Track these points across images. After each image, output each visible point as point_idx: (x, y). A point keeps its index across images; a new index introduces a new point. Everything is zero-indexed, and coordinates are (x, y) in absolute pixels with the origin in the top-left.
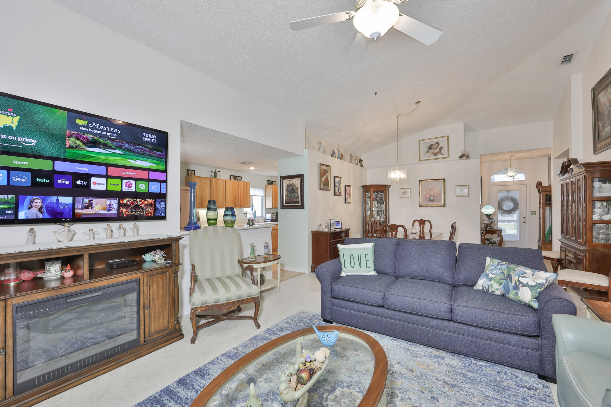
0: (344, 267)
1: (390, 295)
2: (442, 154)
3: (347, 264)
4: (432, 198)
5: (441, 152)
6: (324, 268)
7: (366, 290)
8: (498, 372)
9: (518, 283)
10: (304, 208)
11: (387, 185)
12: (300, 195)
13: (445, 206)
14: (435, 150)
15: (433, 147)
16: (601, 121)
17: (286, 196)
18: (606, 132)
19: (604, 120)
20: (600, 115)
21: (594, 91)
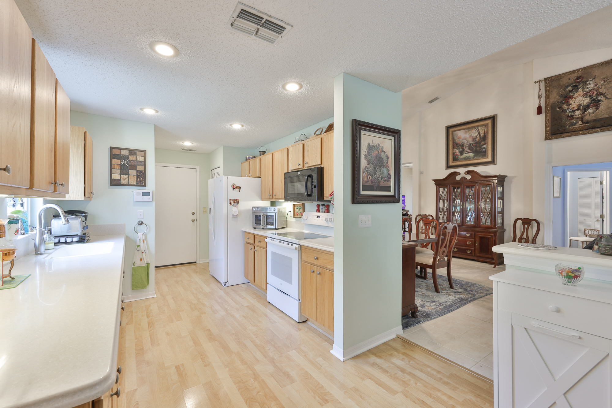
12: (392, 172)
16: (458, 149)
17: (365, 172)
18: (466, 157)
19: (462, 148)
20: (455, 145)
21: (448, 128)
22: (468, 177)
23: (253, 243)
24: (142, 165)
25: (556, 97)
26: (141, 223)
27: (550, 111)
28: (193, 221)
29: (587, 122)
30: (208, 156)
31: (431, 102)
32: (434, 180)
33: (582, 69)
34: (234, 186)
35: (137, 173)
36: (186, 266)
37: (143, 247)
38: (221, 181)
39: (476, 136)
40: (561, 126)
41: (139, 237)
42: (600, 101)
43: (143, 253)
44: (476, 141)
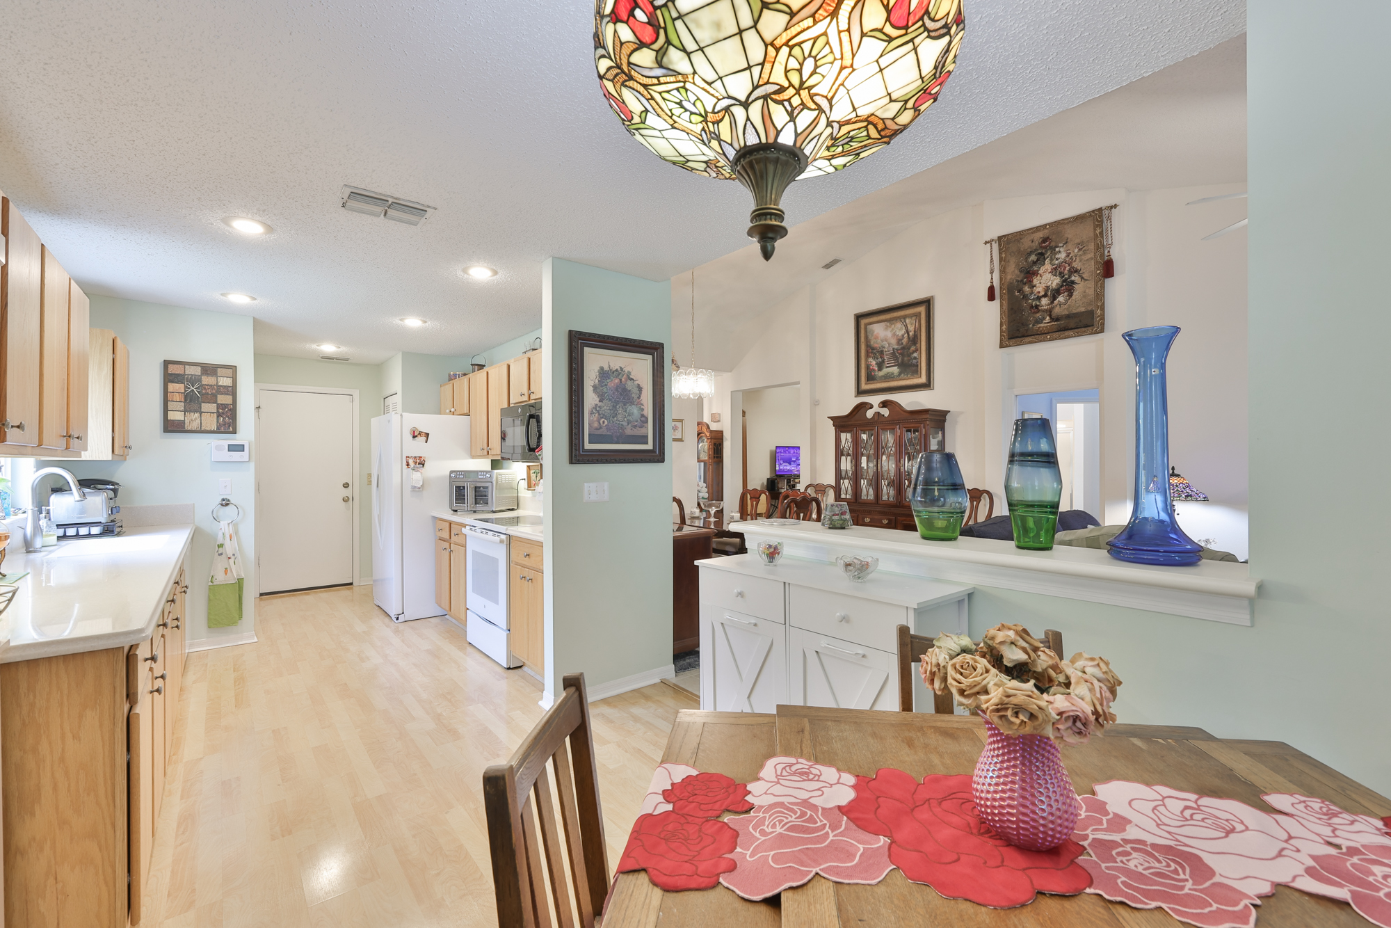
10: (663, 460)
16: (875, 358)
17: (593, 413)
18: (888, 373)
19: (881, 358)
20: (872, 351)
21: (859, 318)
22: (885, 412)
23: (448, 538)
24: (227, 394)
25: (1014, 271)
26: (225, 503)
27: (1006, 297)
28: (345, 500)
29: (1057, 319)
30: (377, 370)
31: (828, 266)
32: (832, 418)
33: (1049, 224)
34: (414, 431)
35: (218, 408)
36: (330, 591)
37: (229, 548)
38: (389, 421)
39: (903, 336)
40: (1022, 324)
41: (223, 529)
42: (1073, 282)
43: (229, 558)
44: (902, 343)
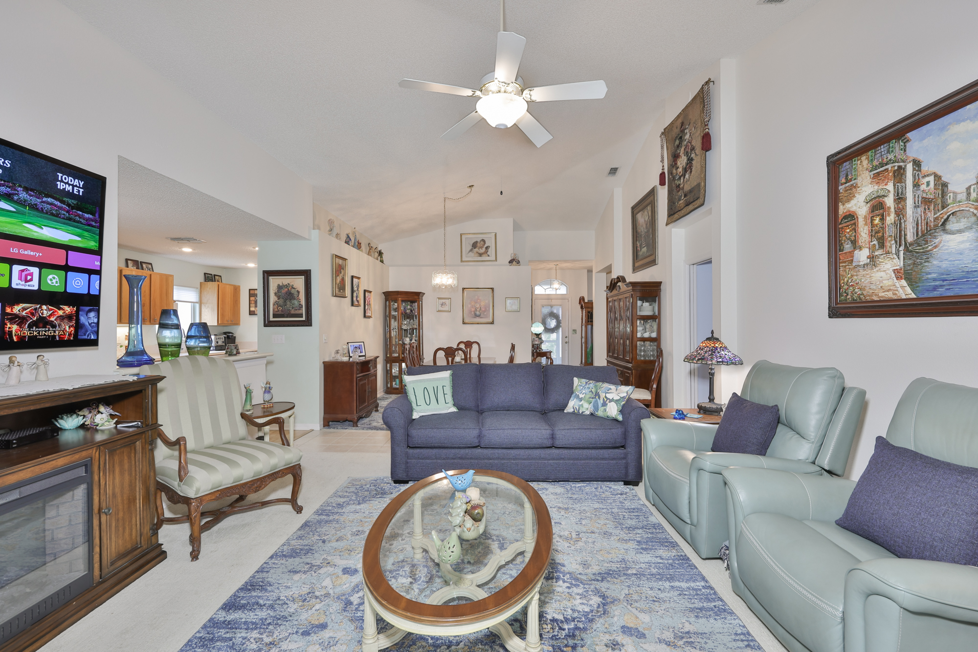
0: (417, 406)
1: (488, 431)
2: (489, 256)
3: (421, 401)
4: (478, 313)
5: (488, 253)
6: (396, 409)
7: (457, 430)
8: (595, 488)
9: (605, 399)
10: (311, 325)
11: (421, 293)
12: (303, 302)
13: (493, 323)
14: (480, 249)
15: (478, 245)
17: (275, 304)
21: (633, 209)
25: (671, 158)
27: (670, 180)
29: (686, 196)
40: (673, 203)
42: (692, 159)
